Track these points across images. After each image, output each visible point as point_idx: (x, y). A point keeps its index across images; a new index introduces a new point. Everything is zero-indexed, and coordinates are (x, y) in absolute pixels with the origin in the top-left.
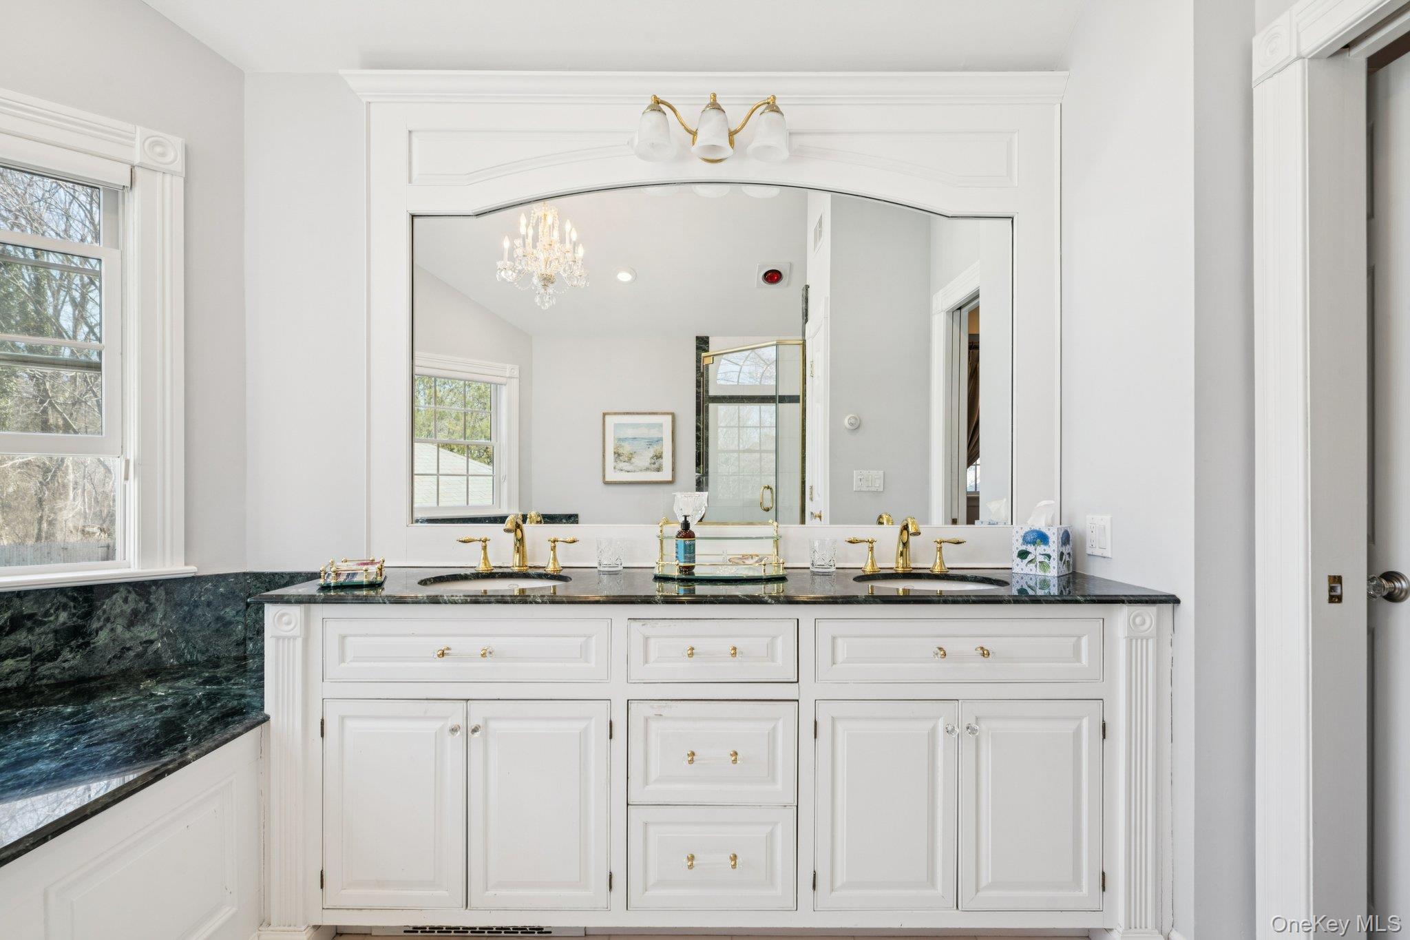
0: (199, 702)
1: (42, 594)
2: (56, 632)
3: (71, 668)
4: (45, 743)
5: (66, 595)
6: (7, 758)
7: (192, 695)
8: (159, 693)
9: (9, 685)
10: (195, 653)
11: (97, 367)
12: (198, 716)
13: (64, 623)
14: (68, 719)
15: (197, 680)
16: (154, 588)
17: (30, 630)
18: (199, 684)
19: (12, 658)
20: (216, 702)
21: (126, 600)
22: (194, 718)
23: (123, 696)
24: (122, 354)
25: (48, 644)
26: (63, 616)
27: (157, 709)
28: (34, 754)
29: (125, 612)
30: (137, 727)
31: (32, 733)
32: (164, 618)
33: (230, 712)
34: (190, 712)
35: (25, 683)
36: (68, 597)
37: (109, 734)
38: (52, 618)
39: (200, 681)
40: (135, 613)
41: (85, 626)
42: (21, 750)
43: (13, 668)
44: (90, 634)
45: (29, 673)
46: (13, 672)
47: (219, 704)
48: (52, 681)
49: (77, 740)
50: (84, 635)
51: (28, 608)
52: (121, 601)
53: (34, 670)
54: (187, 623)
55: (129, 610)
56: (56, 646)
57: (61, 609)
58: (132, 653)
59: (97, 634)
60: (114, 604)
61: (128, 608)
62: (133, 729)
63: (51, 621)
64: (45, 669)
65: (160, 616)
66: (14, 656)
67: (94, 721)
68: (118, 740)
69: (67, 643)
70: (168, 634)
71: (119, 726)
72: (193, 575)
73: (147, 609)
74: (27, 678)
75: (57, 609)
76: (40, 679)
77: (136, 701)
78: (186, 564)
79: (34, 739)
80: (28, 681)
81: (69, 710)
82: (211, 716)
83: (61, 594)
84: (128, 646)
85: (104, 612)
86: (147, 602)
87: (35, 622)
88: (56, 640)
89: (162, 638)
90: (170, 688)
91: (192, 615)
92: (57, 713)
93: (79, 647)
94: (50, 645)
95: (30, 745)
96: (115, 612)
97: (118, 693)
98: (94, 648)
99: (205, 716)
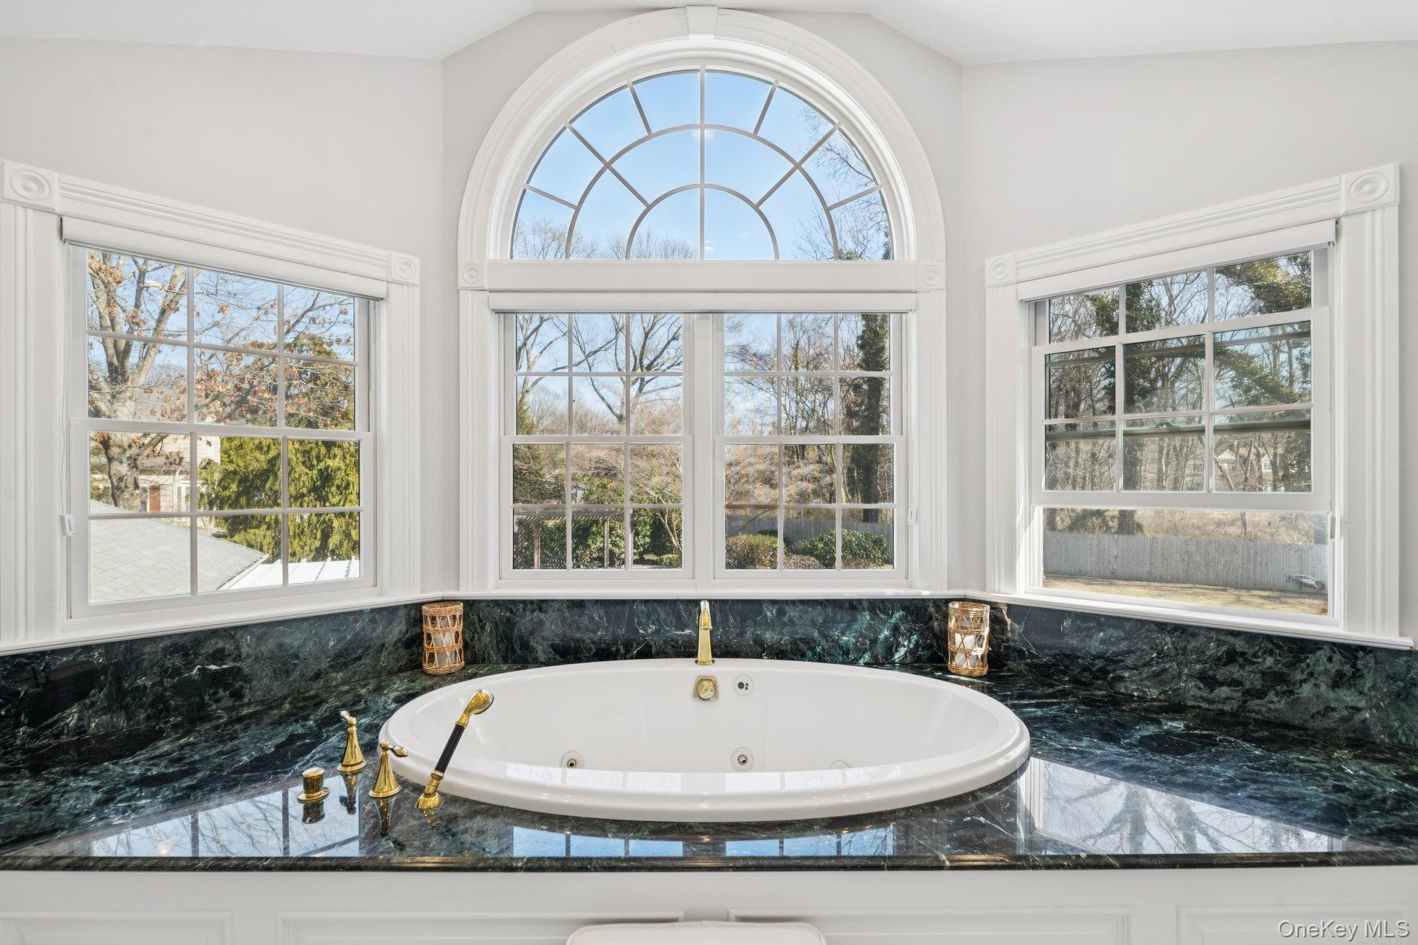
0: (1384, 800)
1: (1252, 637)
2: (1263, 673)
3: (1276, 710)
4: (1221, 777)
5: (1272, 642)
6: (1188, 777)
7: (1382, 787)
8: (1349, 771)
9: (1225, 708)
10: (1413, 738)
11: (1306, 425)
12: (1373, 816)
13: (1270, 668)
14: (1251, 762)
15: (1400, 771)
16: (1362, 653)
17: (1242, 667)
18: (1399, 777)
19: (1228, 686)
20: (1402, 810)
21: (1330, 659)
22: (1366, 817)
23: (1310, 758)
24: (1330, 410)
25: (1257, 683)
26: (1269, 661)
27: (1335, 786)
28: (1207, 783)
29: (1329, 671)
30: (1304, 798)
31: (1218, 762)
32: (1373, 687)
33: (1413, 829)
34: (1367, 808)
35: (1237, 711)
36: (1274, 644)
37: (1274, 793)
38: (1260, 660)
39: (1404, 774)
40: (1340, 674)
41: (1289, 675)
42: (1201, 775)
43: (1229, 695)
44: (1294, 684)
45: (1241, 703)
46: (1228, 698)
47: (1406, 813)
48: (1260, 717)
49: (1245, 786)
50: (1288, 683)
51: (1240, 645)
52: (1325, 659)
53: (1245, 702)
54: (1403, 700)
55: (1333, 671)
56: (1263, 686)
57: (1268, 654)
58: (1336, 715)
59: (1301, 686)
60: (1318, 660)
61: (1333, 668)
62: (1298, 799)
63: (1258, 663)
64: (1253, 704)
65: (1368, 685)
66: (1229, 685)
67: (1270, 773)
68: (1278, 804)
69: (1273, 687)
70: (1377, 707)
71: (1288, 790)
72: (1409, 648)
73: (1353, 673)
74: (1239, 707)
75: (1264, 653)
76: (1250, 712)
77: (1320, 769)
78: (1401, 634)
79: (1216, 768)
80: (1240, 710)
81: (1257, 752)
82: (1387, 823)
83: (1268, 640)
84: (1332, 706)
85: (1308, 666)
86: (1354, 666)
87: (1246, 660)
88: (1264, 680)
89: (1371, 709)
90: (1364, 769)
91: (1408, 694)
92: (1245, 751)
93: (1284, 693)
94: (1258, 684)
95: (1209, 772)
96: (1319, 669)
97: (1308, 753)
98: (1298, 698)
99: (1380, 821)
